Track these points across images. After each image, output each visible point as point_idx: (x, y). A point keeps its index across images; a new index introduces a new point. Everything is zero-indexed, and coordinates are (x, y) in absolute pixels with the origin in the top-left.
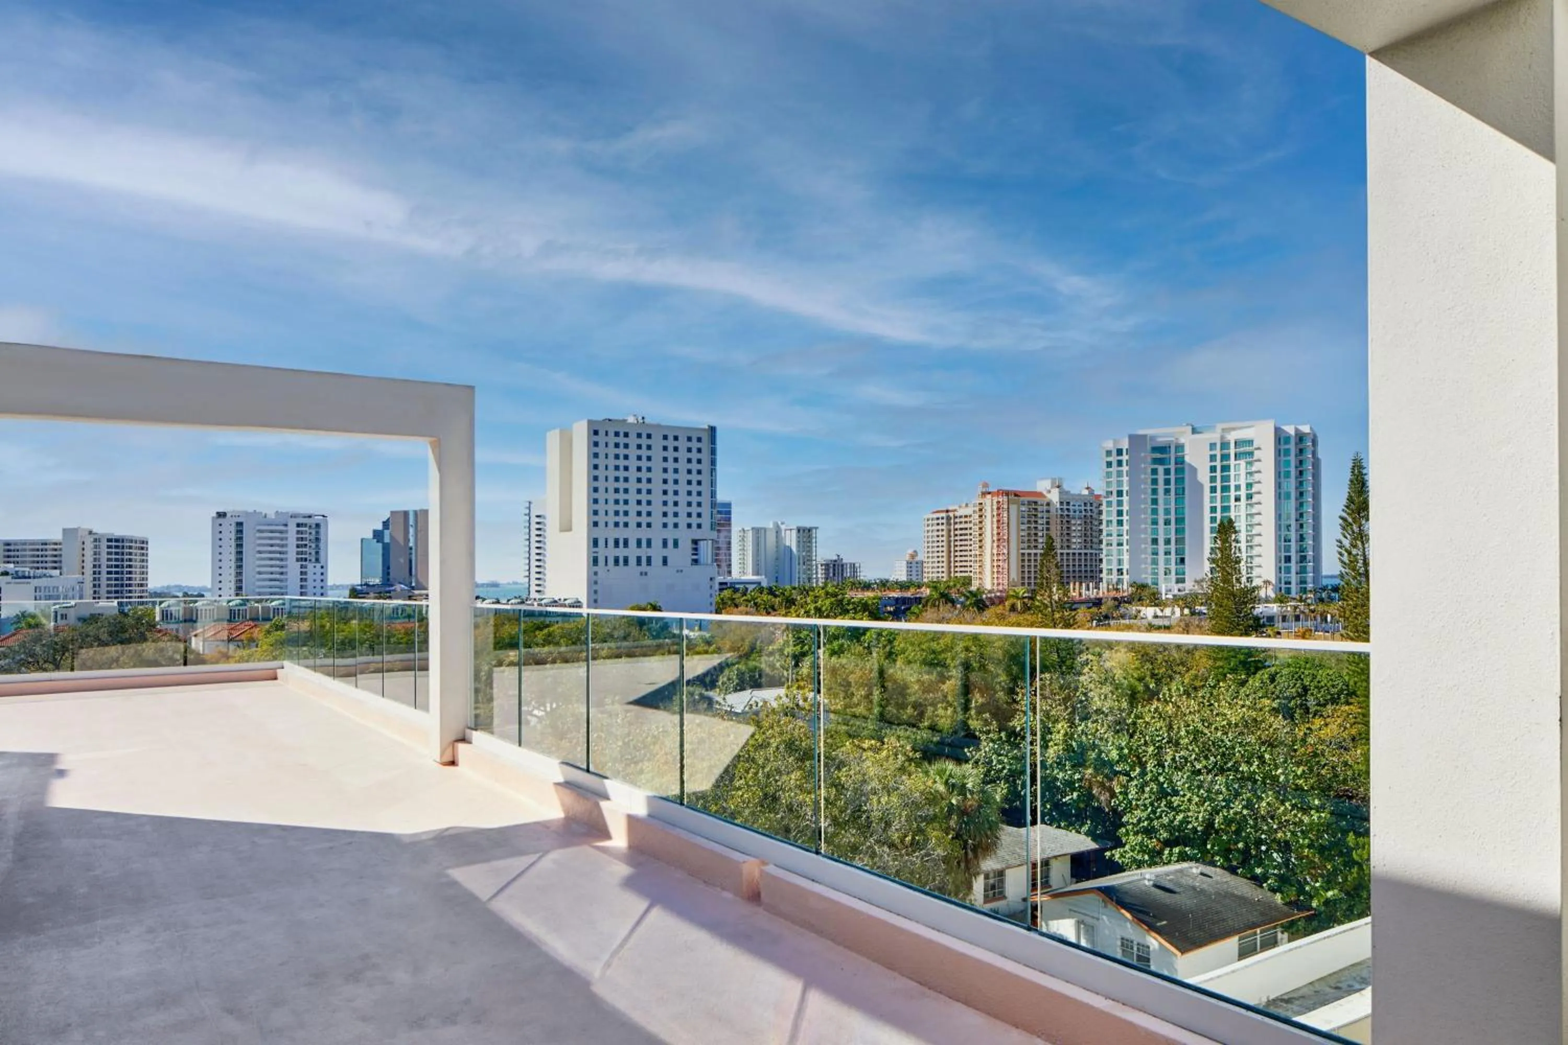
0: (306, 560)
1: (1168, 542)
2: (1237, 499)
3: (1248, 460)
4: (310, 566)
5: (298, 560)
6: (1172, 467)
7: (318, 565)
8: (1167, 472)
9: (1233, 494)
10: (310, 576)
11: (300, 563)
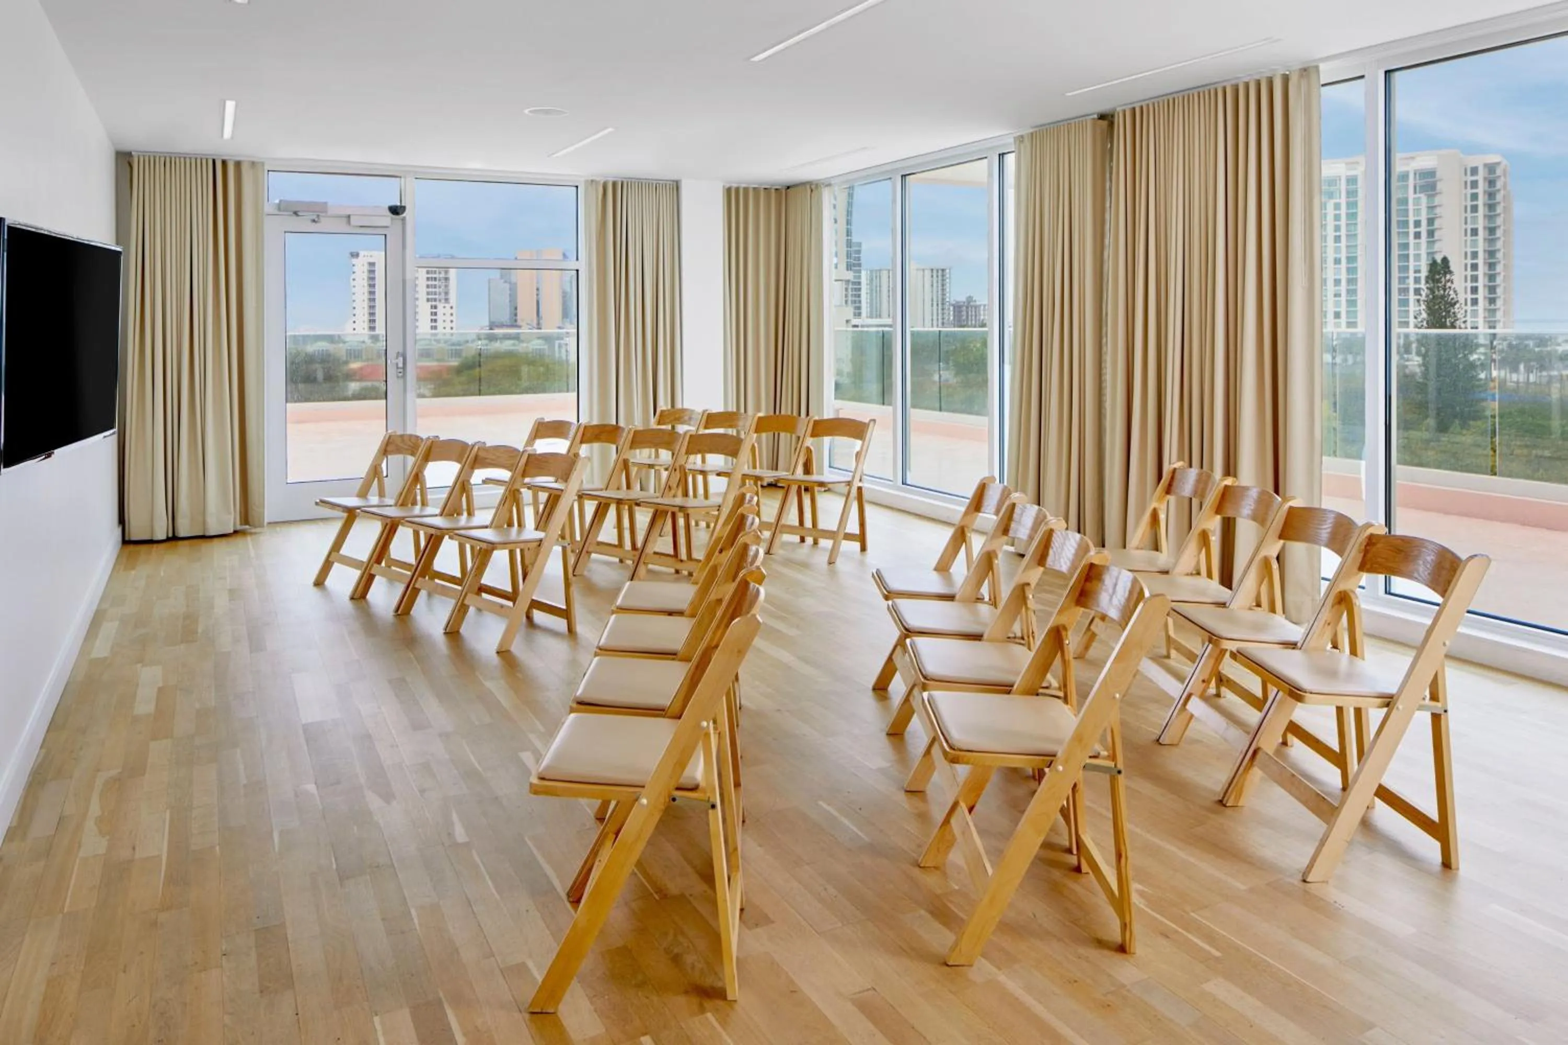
0: (435, 300)
1: (1337, 282)
2: (1417, 235)
3: (1430, 193)
4: (440, 306)
5: (428, 300)
6: (1343, 201)
7: (448, 306)
8: (1337, 206)
9: (1412, 230)
10: (440, 317)
11: (430, 303)
